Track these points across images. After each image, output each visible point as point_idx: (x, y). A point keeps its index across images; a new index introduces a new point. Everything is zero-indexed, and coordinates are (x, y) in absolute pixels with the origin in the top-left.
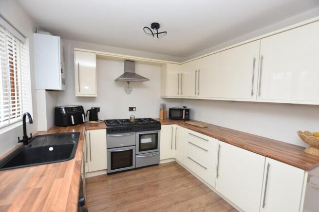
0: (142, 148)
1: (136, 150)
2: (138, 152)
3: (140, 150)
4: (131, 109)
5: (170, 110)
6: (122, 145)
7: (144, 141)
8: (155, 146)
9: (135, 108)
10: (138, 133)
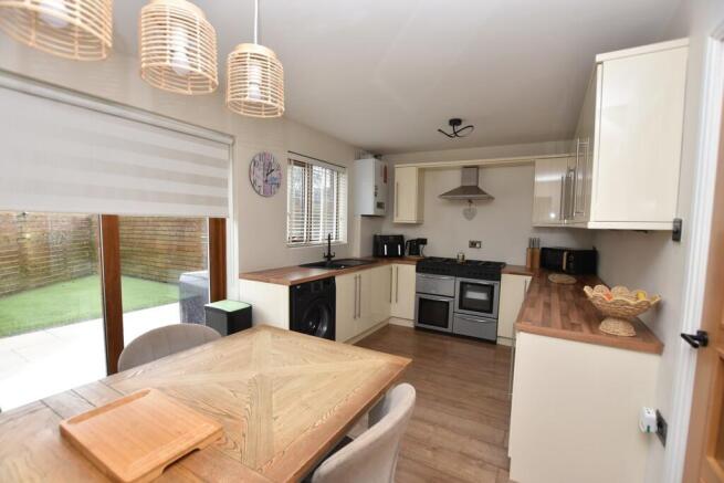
0: (465, 304)
1: (454, 305)
2: (457, 309)
3: (461, 307)
4: (473, 244)
5: (543, 249)
6: (433, 292)
7: (472, 295)
8: (489, 307)
9: (480, 242)
10: (460, 279)
